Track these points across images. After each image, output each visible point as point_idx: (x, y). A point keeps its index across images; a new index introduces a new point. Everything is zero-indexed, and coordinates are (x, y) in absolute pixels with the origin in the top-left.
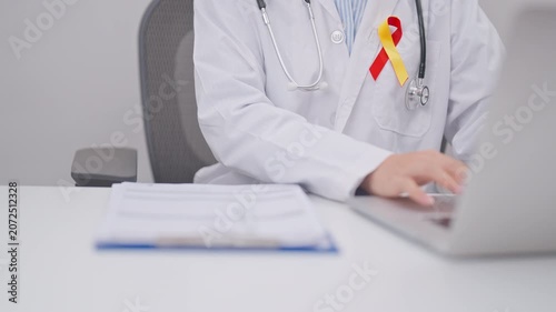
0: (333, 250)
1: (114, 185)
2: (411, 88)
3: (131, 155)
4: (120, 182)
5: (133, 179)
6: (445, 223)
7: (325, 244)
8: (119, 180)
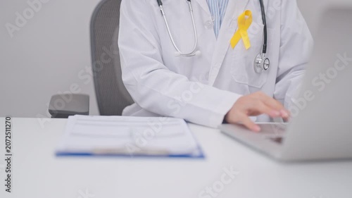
0: (202, 156)
1: (70, 117)
2: (258, 59)
3: (86, 99)
4: (73, 115)
5: (87, 114)
6: (279, 140)
7: (197, 153)
8: (73, 114)
